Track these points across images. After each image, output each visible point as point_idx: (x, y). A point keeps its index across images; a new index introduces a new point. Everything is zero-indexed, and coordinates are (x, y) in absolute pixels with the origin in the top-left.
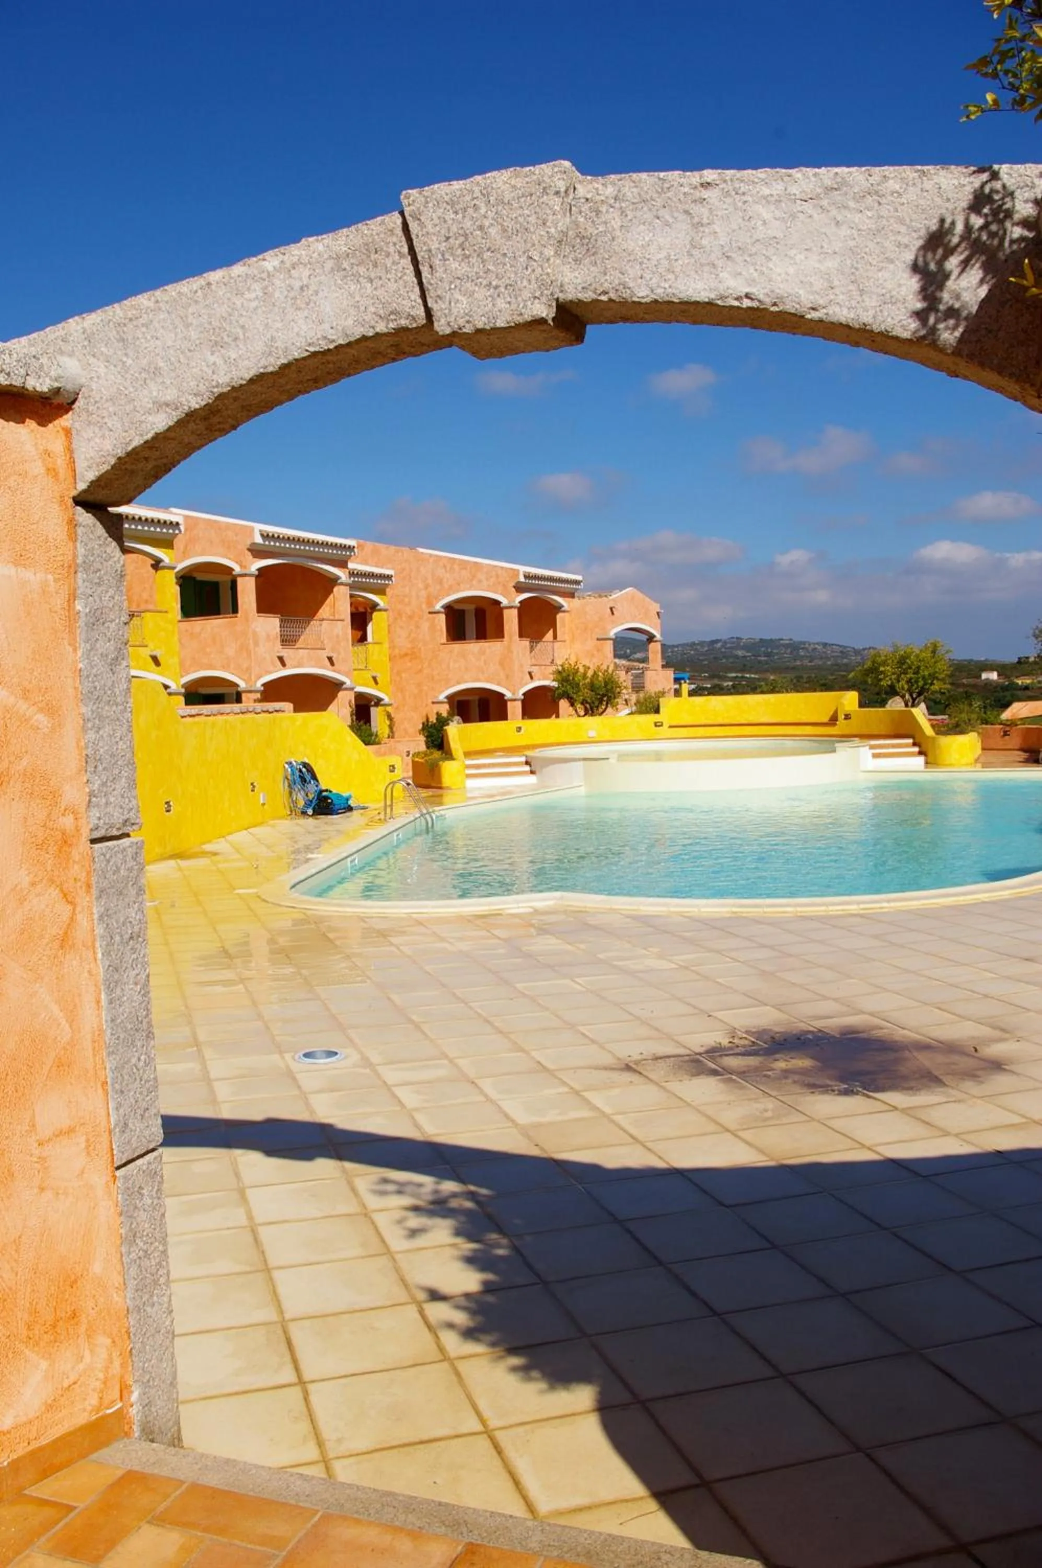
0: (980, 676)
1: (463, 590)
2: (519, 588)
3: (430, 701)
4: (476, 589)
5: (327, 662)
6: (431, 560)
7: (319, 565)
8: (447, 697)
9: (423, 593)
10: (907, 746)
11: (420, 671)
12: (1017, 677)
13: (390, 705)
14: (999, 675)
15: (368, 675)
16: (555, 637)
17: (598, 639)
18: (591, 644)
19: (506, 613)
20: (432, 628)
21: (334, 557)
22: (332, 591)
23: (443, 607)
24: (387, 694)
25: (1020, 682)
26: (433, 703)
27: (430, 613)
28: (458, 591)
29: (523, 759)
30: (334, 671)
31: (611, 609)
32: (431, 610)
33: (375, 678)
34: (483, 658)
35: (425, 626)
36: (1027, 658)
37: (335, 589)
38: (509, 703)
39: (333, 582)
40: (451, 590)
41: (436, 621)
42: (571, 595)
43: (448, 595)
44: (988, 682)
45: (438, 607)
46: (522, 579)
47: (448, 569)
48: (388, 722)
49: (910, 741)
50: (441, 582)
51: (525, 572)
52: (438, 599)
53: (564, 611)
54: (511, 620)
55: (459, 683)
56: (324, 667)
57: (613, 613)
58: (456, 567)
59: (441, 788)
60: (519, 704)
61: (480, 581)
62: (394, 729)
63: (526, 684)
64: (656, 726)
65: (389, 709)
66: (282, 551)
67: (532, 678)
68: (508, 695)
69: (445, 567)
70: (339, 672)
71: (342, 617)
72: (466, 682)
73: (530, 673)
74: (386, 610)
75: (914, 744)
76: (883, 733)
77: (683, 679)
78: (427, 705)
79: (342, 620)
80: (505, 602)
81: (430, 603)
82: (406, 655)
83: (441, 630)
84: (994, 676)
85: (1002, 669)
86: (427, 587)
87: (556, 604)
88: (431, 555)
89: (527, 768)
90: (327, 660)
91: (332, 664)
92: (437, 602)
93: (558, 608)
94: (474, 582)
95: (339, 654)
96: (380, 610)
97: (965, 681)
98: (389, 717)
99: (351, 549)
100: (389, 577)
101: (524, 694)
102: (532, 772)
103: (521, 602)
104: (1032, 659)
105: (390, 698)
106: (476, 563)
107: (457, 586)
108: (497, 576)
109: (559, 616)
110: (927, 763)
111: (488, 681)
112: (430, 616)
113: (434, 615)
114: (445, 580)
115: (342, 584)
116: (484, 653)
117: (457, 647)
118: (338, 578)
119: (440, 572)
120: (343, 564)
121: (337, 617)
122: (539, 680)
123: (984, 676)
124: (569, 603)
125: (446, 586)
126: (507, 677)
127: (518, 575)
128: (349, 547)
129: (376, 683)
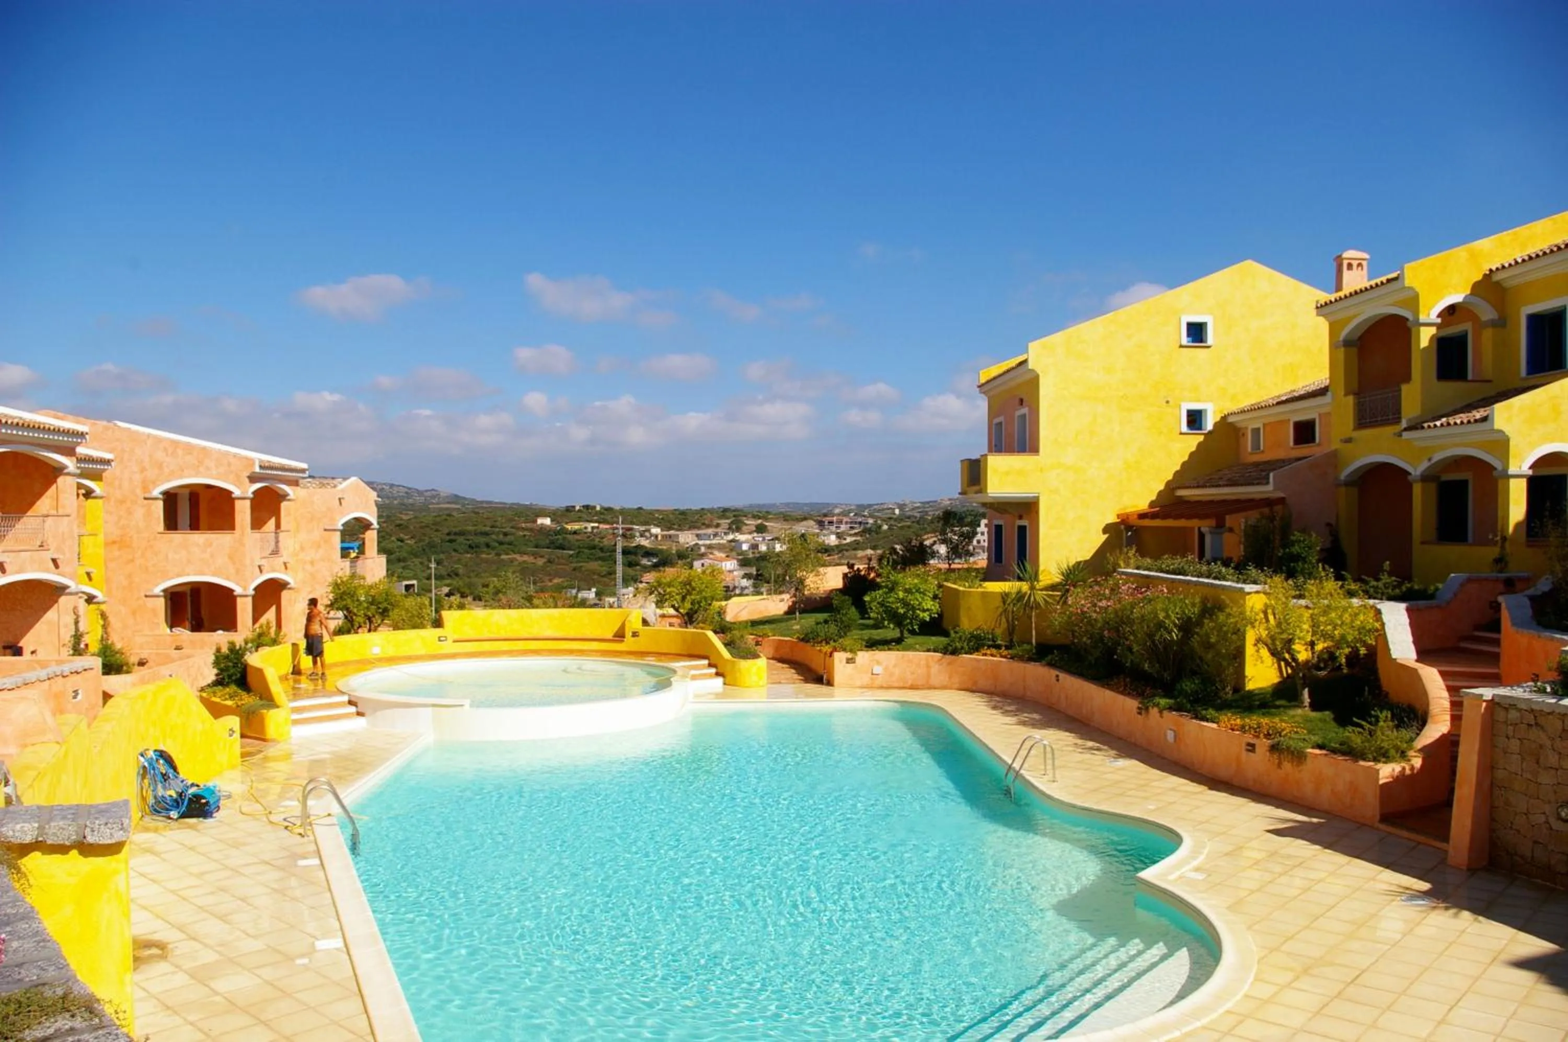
0: (536, 521)
1: (186, 477)
2: (253, 479)
3: (143, 594)
4: (204, 477)
5: (51, 565)
6: (149, 442)
7: (46, 454)
8: (165, 591)
9: (138, 477)
10: (702, 667)
11: (132, 561)
12: (567, 523)
13: (103, 603)
14: (552, 521)
15: (82, 571)
16: (278, 526)
17: (325, 530)
18: (317, 534)
19: (238, 504)
20: (149, 514)
21: (66, 445)
22: (55, 481)
23: (161, 493)
24: (101, 591)
25: (569, 527)
26: (146, 596)
27: (145, 499)
28: (181, 477)
29: (345, 698)
30: (58, 574)
31: (340, 499)
32: (147, 495)
33: (88, 574)
34: (209, 550)
35: (139, 513)
36: (574, 507)
37: (60, 480)
38: (239, 600)
39: (57, 471)
40: (172, 476)
41: (153, 507)
42: (295, 483)
43: (169, 481)
44: (542, 528)
45: (157, 492)
46: (257, 470)
47: (170, 452)
48: (102, 622)
49: (706, 662)
50: (160, 466)
51: (261, 461)
52: (155, 484)
53: (289, 500)
54: (243, 512)
55: (179, 575)
56: (47, 571)
57: (341, 504)
58: (180, 452)
59: (264, 740)
60: (249, 600)
61: (208, 469)
62: (109, 630)
63: (256, 578)
64: (440, 640)
65: (103, 607)
66: (8, 438)
67: (261, 571)
68: (238, 590)
69: (165, 450)
70: (63, 575)
71: (68, 512)
72: (188, 575)
73: (260, 567)
74: (101, 498)
75: (710, 665)
76: (673, 652)
77: (352, 548)
78: (138, 599)
79: (68, 516)
80: (237, 492)
81: (145, 489)
82: (114, 542)
83: (159, 518)
84: (547, 521)
85: (554, 515)
86: (143, 470)
87: (281, 493)
88: (149, 436)
89: (353, 709)
90: (86, 576)
91: (56, 566)
92: (154, 488)
93: (283, 497)
94: (201, 469)
95: (64, 554)
96: (95, 498)
97: (523, 525)
98: (103, 616)
99: (82, 435)
100: (108, 462)
101: (255, 589)
102: (359, 714)
103: (254, 493)
104: (577, 508)
105: (104, 596)
106: (204, 449)
107: (181, 473)
108: (229, 464)
109: (284, 505)
110: (725, 684)
111: (214, 575)
112: (146, 502)
113: (151, 501)
114: (165, 464)
115: (69, 474)
116: (210, 545)
117: (177, 537)
118: (65, 467)
119: (160, 455)
120: (69, 451)
121: (61, 512)
122: (268, 572)
123: (540, 521)
124: (294, 492)
125: (166, 470)
126: (238, 571)
127: (253, 464)
128: (82, 433)
129: (90, 579)
